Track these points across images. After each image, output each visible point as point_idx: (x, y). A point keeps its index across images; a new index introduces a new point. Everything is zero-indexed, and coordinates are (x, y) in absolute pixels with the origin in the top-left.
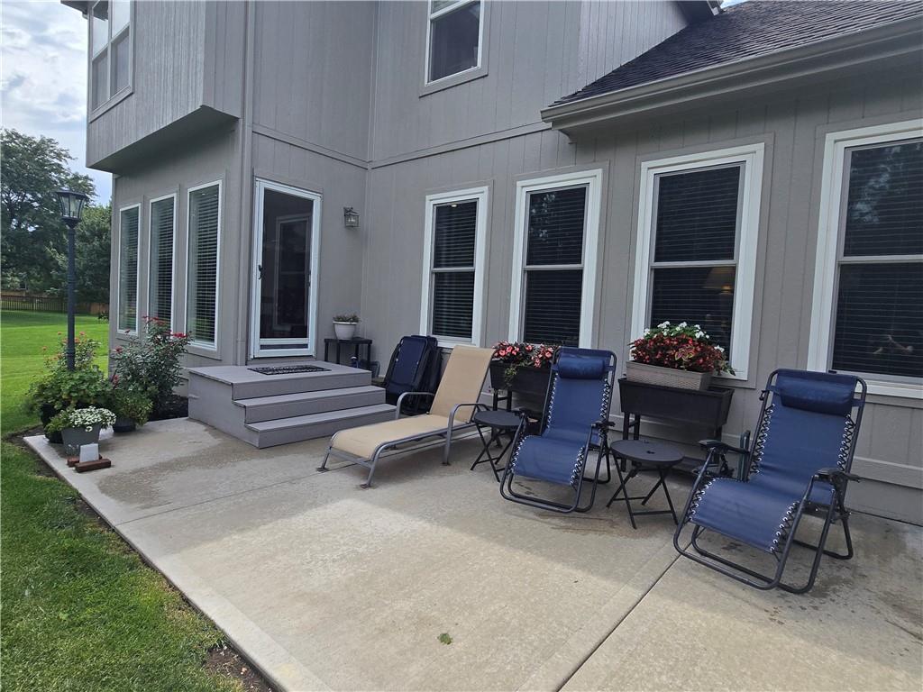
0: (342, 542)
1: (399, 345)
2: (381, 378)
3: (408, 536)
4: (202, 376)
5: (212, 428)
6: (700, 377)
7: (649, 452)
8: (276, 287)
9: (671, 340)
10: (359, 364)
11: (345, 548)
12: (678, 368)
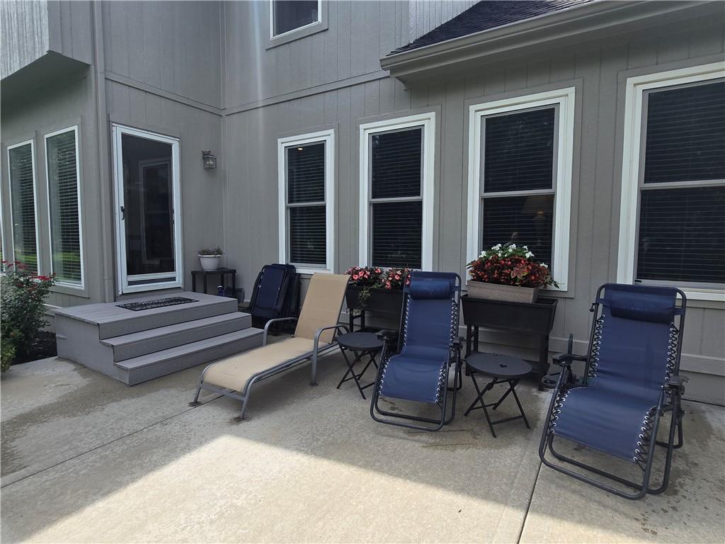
0: (219, 494)
1: (261, 274)
2: (247, 303)
3: (287, 476)
4: (68, 317)
5: (82, 367)
6: (532, 292)
7: (502, 366)
8: (143, 225)
9: (505, 261)
10: (225, 292)
11: (223, 502)
12: (514, 285)
